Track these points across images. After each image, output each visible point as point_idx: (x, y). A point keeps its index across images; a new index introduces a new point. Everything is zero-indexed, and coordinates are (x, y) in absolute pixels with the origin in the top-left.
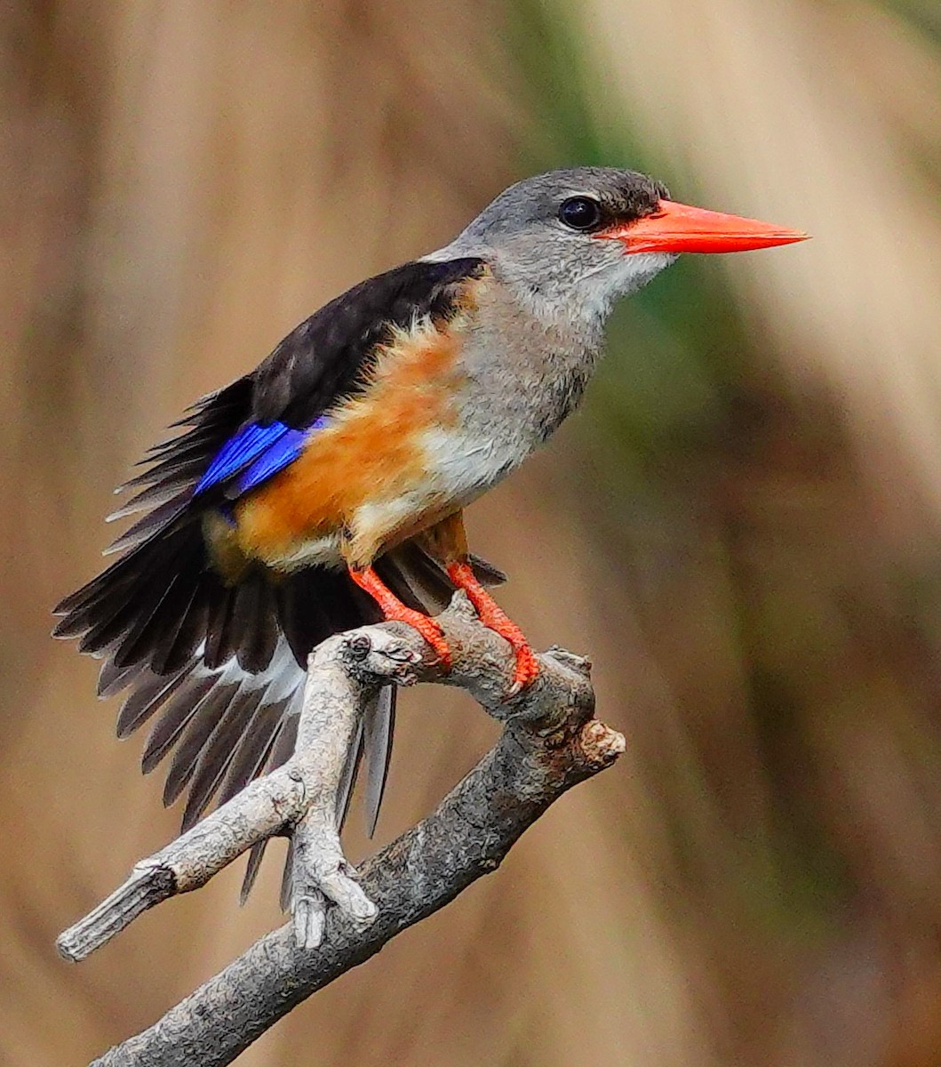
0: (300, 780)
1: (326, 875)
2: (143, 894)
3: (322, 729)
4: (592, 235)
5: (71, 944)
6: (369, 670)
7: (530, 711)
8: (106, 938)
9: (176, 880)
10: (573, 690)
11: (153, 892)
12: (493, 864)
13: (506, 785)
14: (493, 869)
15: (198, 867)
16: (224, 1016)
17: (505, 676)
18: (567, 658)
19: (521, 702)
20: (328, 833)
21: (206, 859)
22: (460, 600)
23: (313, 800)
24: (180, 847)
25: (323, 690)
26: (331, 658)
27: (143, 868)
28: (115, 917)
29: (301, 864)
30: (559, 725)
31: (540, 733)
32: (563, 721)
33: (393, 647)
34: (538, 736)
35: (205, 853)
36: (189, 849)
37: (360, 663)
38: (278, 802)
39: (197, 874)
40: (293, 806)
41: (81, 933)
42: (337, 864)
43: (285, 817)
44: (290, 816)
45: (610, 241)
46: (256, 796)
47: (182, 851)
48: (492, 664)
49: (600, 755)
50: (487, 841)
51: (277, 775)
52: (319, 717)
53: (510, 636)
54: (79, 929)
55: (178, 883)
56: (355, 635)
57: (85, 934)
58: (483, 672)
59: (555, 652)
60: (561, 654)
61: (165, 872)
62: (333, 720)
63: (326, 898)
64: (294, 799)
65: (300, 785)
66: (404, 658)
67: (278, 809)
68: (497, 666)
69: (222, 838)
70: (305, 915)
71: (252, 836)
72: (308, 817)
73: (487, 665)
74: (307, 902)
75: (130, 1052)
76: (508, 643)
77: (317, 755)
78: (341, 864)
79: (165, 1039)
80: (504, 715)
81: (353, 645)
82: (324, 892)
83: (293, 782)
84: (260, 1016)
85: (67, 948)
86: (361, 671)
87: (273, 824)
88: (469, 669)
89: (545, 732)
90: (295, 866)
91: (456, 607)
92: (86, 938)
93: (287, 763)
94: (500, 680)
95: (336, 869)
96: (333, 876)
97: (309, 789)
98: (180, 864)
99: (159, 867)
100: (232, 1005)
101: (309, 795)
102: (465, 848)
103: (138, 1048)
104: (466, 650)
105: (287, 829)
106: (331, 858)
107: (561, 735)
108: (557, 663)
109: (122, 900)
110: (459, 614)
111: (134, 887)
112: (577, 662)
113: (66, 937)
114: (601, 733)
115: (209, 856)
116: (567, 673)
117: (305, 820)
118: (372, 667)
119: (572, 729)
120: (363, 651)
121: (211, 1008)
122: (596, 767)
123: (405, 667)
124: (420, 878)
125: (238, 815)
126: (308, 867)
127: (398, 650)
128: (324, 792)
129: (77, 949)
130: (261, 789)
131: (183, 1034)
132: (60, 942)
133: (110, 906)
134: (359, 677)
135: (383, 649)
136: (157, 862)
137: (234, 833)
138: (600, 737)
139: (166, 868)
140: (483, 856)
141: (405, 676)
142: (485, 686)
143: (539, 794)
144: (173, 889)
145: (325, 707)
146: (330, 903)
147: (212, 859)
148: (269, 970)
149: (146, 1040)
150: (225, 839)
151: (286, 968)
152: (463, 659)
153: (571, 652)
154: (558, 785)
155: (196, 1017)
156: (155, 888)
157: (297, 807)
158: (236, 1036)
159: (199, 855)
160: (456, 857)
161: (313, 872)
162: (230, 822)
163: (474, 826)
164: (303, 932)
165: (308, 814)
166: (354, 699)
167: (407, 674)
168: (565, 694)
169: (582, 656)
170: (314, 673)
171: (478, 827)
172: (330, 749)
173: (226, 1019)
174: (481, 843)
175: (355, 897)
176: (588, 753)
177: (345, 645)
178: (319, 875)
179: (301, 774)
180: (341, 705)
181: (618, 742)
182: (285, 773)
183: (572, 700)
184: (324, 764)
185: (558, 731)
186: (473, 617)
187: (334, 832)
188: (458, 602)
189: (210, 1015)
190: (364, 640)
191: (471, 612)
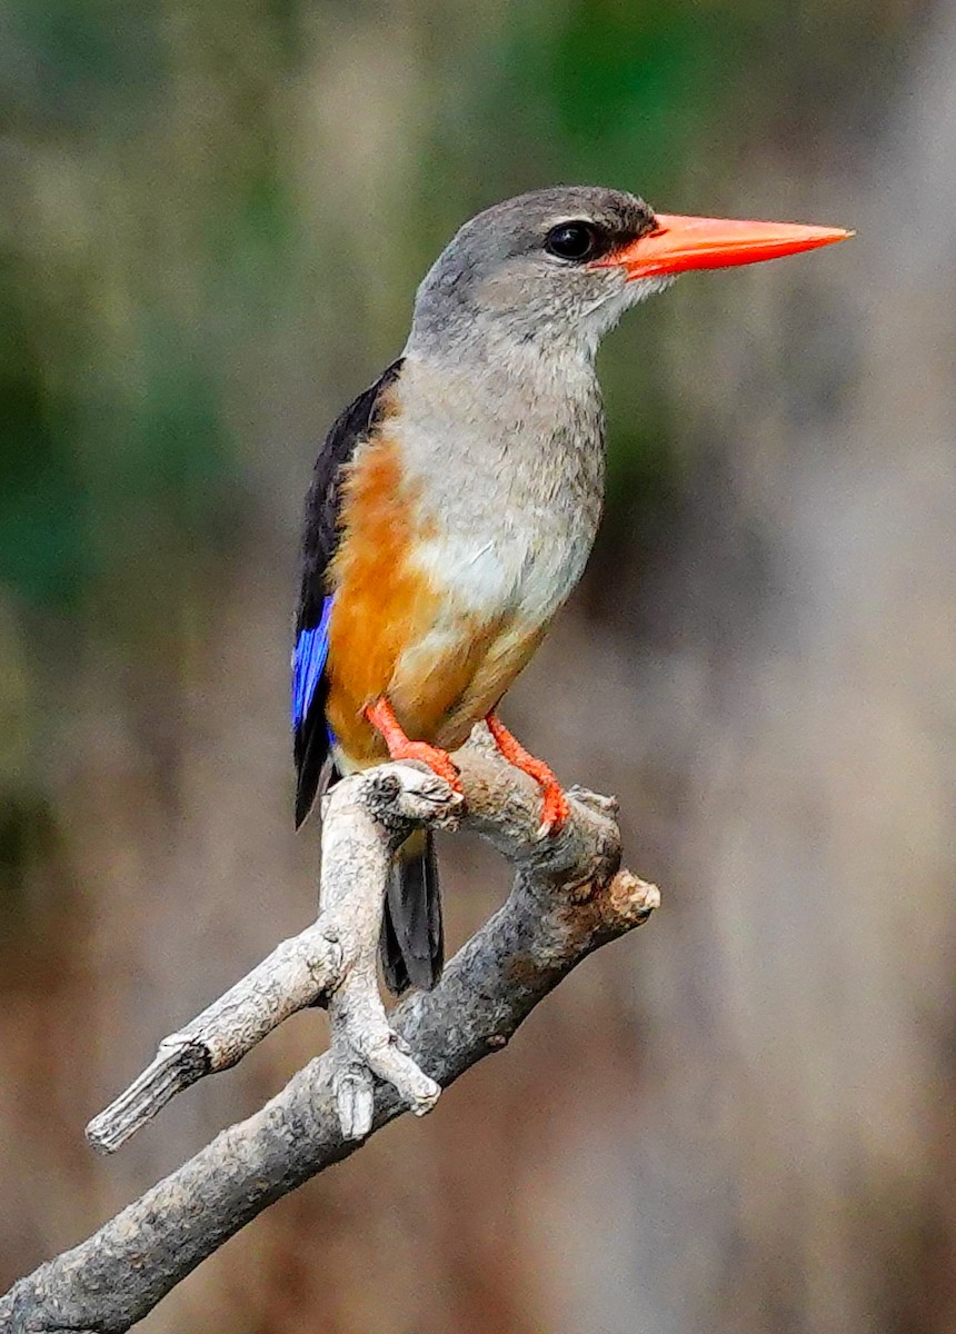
0: (336, 941)
1: (374, 1049)
2: (174, 1074)
3: (353, 882)
4: (589, 265)
5: (104, 1132)
6: (399, 813)
7: (558, 861)
8: (138, 1125)
9: (211, 1058)
10: (602, 837)
11: (183, 1072)
12: (503, 1040)
13: (521, 948)
14: (502, 1046)
15: (232, 1043)
16: (180, 1224)
17: (533, 820)
18: (591, 799)
19: (549, 850)
20: (371, 1001)
21: (241, 1033)
22: (481, 733)
23: (352, 965)
24: (209, 1020)
25: (347, 838)
26: (352, 801)
27: (172, 1046)
28: (146, 1102)
29: (343, 1037)
30: (586, 878)
31: (565, 887)
32: (591, 873)
33: (429, 787)
34: (561, 890)
35: (239, 1026)
36: (221, 1022)
37: (389, 806)
38: (314, 966)
39: (232, 1051)
40: (330, 971)
41: (112, 1121)
42: (387, 1036)
43: (322, 984)
44: (327, 983)
45: (610, 269)
46: (288, 959)
47: (212, 1025)
48: (519, 807)
49: (632, 911)
50: (498, 1013)
51: (310, 935)
52: (348, 869)
54: (111, 1114)
55: (213, 1060)
56: (380, 774)
57: (117, 1121)
58: (508, 816)
59: (577, 793)
60: (584, 794)
61: (197, 1048)
62: (364, 872)
63: (375, 1077)
64: (331, 963)
65: (336, 947)
66: (444, 798)
67: (314, 974)
68: (525, 809)
69: (256, 1009)
70: (350, 1097)
71: (288, 1006)
72: (348, 984)
73: (515, 808)
74: (352, 1082)
75: (65, 1270)
76: (536, 783)
77: (352, 912)
78: (391, 1037)
79: (109, 1253)
80: (529, 866)
81: (380, 786)
82: (374, 1070)
83: (327, 943)
84: (221, 1224)
85: (98, 1138)
86: (389, 815)
87: (309, 993)
88: (496, 813)
89: (570, 886)
90: (334, 1040)
91: (477, 741)
92: (118, 1125)
93: (318, 922)
94: (528, 825)
95: (386, 1042)
96: (384, 1050)
97: (348, 952)
98: (213, 1039)
99: (191, 1044)
100: (189, 1211)
101: (348, 958)
102: (471, 1022)
103: (74, 1265)
104: (491, 791)
105: (322, 999)
106: (380, 1030)
107: (587, 889)
108: (582, 805)
109: (153, 1081)
110: (480, 749)
111: (165, 1066)
112: (603, 805)
113: (97, 1125)
114: (633, 885)
115: (244, 1029)
116: (594, 817)
117: (344, 986)
118: (403, 810)
119: (601, 881)
120: (391, 792)
121: (164, 1215)
122: (626, 925)
123: (445, 808)
125: (271, 983)
126: (352, 1041)
127: (435, 790)
128: (363, 954)
129: (109, 1139)
130: (294, 951)
131: (130, 1248)
132: (91, 1130)
133: (140, 1089)
134: (385, 821)
135: (418, 789)
136: (189, 1038)
137: (269, 1002)
138: (631, 890)
139: (199, 1044)
140: (492, 1031)
141: (444, 819)
142: (512, 832)
143: (560, 958)
144: (207, 1067)
145: (353, 857)
146: (378, 1081)
147: (248, 1033)
148: (235, 1170)
149: (84, 1255)
150: (260, 1010)
151: (254, 1167)
152: (489, 801)
153: (595, 793)
154: (582, 947)
155: (146, 1227)
156: (186, 1067)
157: (335, 972)
158: (192, 1247)
159: (233, 1028)
160: (460, 1033)
161: (358, 1046)
162: (263, 991)
163: (482, 997)
164: (349, 1117)
165: (348, 980)
166: (384, 847)
167: (446, 817)
168: (594, 841)
169: (608, 797)
170: (333, 819)
171: (487, 998)
172: (365, 905)
173: (181, 1228)
174: (491, 1016)
175: (413, 1073)
176: (618, 909)
177: (369, 784)
178: (367, 1049)
179: (338, 934)
180: (371, 855)
181: (650, 895)
182: (316, 933)
183: (600, 847)
184: (360, 923)
185: (583, 884)
186: (497, 753)
187: (378, 1001)
188: (479, 735)
189: (162, 1224)
190: (393, 778)
191: (494, 747)
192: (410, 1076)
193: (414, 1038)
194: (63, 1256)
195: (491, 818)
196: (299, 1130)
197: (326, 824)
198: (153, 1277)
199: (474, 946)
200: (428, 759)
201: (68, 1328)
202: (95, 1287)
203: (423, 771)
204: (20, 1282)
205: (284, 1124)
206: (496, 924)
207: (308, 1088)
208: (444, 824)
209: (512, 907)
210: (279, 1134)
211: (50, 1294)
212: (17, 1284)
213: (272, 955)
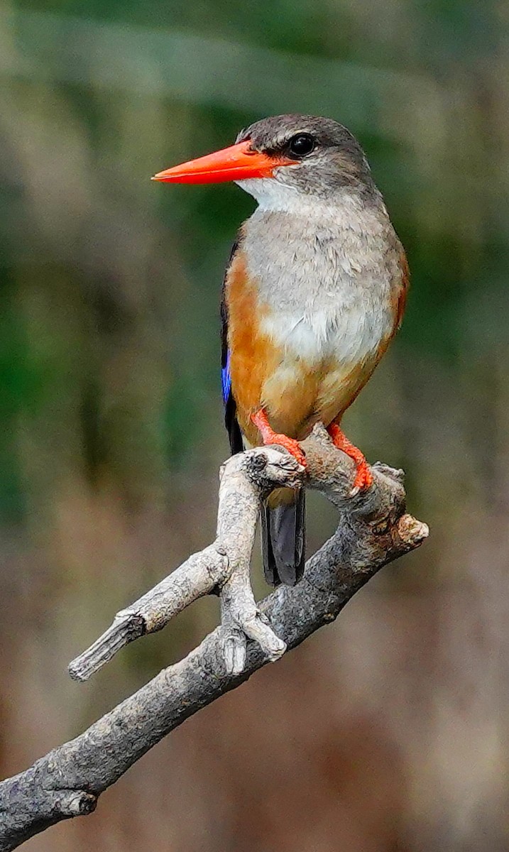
0: (225, 555)
1: (247, 621)
2: (123, 635)
3: (237, 519)
5: (79, 669)
6: (266, 477)
7: (366, 508)
8: (100, 665)
9: (146, 625)
10: (393, 493)
11: (129, 633)
12: (332, 617)
13: (344, 560)
14: (332, 620)
15: (160, 615)
16: (136, 727)
17: (349, 483)
18: (388, 470)
19: (360, 501)
20: (246, 591)
21: (165, 610)
22: (320, 428)
23: (235, 569)
24: (146, 601)
25: (234, 492)
26: (238, 469)
27: (123, 616)
28: (106, 651)
29: (228, 614)
30: (383, 518)
31: (370, 524)
32: (386, 516)
33: (284, 461)
34: (368, 525)
35: (163, 605)
36: (153, 603)
37: (260, 473)
38: (211, 570)
39: (159, 621)
40: (221, 573)
41: (85, 661)
42: (254, 613)
43: (216, 580)
44: (219, 580)
46: (196, 565)
47: (148, 604)
48: (342, 474)
49: (411, 539)
50: (329, 600)
51: (209, 551)
52: (234, 511)
53: (354, 454)
54: (83, 658)
55: (147, 627)
56: (255, 453)
57: (88, 661)
58: (335, 480)
59: (379, 466)
60: (383, 467)
61: (138, 618)
62: (244, 512)
63: (247, 638)
64: (221, 568)
65: (225, 558)
66: (293, 468)
67: (211, 574)
68: (346, 476)
69: (175, 595)
70: (232, 649)
71: (195, 594)
72: (232, 581)
73: (339, 475)
74: (233, 640)
75: (66, 753)
76: (353, 461)
77: (236, 537)
78: (257, 613)
79: (93, 743)
80: (349, 511)
81: (255, 460)
82: (247, 633)
83: (219, 556)
84: (161, 726)
85: (75, 672)
86: (260, 479)
87: (207, 586)
88: (327, 478)
89: (374, 523)
90: (223, 615)
91: (316, 434)
92: (88, 665)
93: (214, 543)
94: (347, 485)
95: (254, 617)
96: (253, 621)
97: (232, 561)
98: (148, 613)
99: (134, 616)
100: (141, 718)
101: (232, 564)
102: (313, 606)
103: (72, 750)
104: (325, 464)
105: (216, 590)
106: (250, 609)
107: (384, 525)
108: (381, 474)
109: (110, 639)
110: (319, 439)
111: (118, 629)
112: (394, 474)
113: (75, 664)
114: (412, 523)
115: (166, 608)
116: (389, 481)
117: (229, 582)
118: (268, 475)
119: (392, 521)
120: (262, 464)
121: (126, 720)
122: (409, 548)
123: (293, 475)
124: (280, 628)
125: (184, 579)
126: (234, 616)
127: (288, 463)
128: (242, 563)
129: (82, 672)
130: (199, 560)
131: (105, 740)
132: (70, 668)
133: (102, 643)
134: (258, 482)
135: (277, 462)
136: (132, 612)
137: (183, 591)
138: (411, 526)
139: (139, 616)
140: (326, 611)
141: (293, 482)
142: (337, 490)
143: (367, 567)
144: (144, 630)
145: (237, 504)
146: (249, 641)
147: (169, 610)
148: (169, 693)
149: (78, 744)
150: (177, 596)
151: (181, 691)
152: (323, 470)
153: (390, 467)
154: (380, 561)
155: (115, 727)
156: (131, 630)
157: (224, 573)
158: (144, 740)
159: (160, 607)
160: (307, 612)
161: (237, 619)
162: (179, 584)
163: (320, 590)
164: (231, 661)
165: (232, 578)
166: (257, 498)
167: (294, 480)
168: (388, 496)
169: (397, 469)
170: (225, 481)
171: (323, 591)
172: (243, 533)
173: (137, 728)
174: (325, 602)
175: (270, 636)
176: (403, 538)
177: (248, 459)
178: (242, 621)
179: (226, 550)
180: (248, 502)
181: (423, 530)
182: (213, 549)
183: (392, 500)
184: (240, 543)
185: (382, 522)
186: (329, 442)
187: (251, 591)
188: (317, 431)
189: (126, 726)
190: (263, 456)
191: (327, 438)
192: (268, 637)
193: (278, 615)
194: (66, 745)
195: (324, 481)
196: (209, 670)
197: (222, 483)
198: (120, 759)
199: (315, 559)
200: (286, 444)
201: (67, 788)
202: (84, 764)
203: (282, 452)
204: (39, 760)
205: (200, 666)
206: (329, 546)
207: (214, 645)
208: (293, 484)
209: (339, 536)
210: (197, 671)
211: (57, 768)
212: (37, 761)
213: (186, 562)
